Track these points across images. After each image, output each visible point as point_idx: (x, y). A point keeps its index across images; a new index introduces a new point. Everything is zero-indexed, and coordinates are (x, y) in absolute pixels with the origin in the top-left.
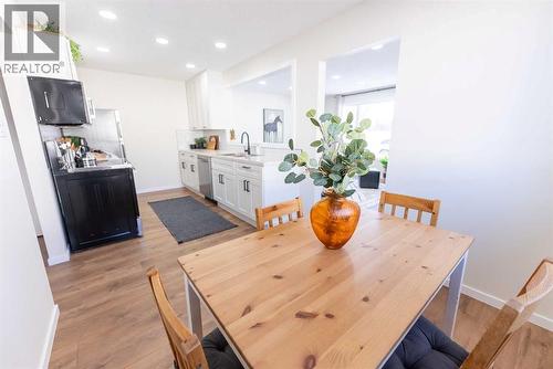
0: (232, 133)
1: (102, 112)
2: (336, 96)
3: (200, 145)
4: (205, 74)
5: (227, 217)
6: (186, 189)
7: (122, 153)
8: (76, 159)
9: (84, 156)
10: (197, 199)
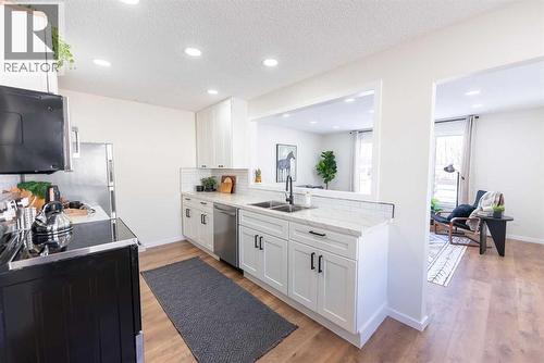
0: (258, 174)
1: (90, 146)
2: (353, 132)
3: (208, 186)
4: (228, 102)
5: (267, 302)
6: (187, 244)
7: (110, 203)
8: (34, 228)
9: (51, 221)
10: (207, 261)
